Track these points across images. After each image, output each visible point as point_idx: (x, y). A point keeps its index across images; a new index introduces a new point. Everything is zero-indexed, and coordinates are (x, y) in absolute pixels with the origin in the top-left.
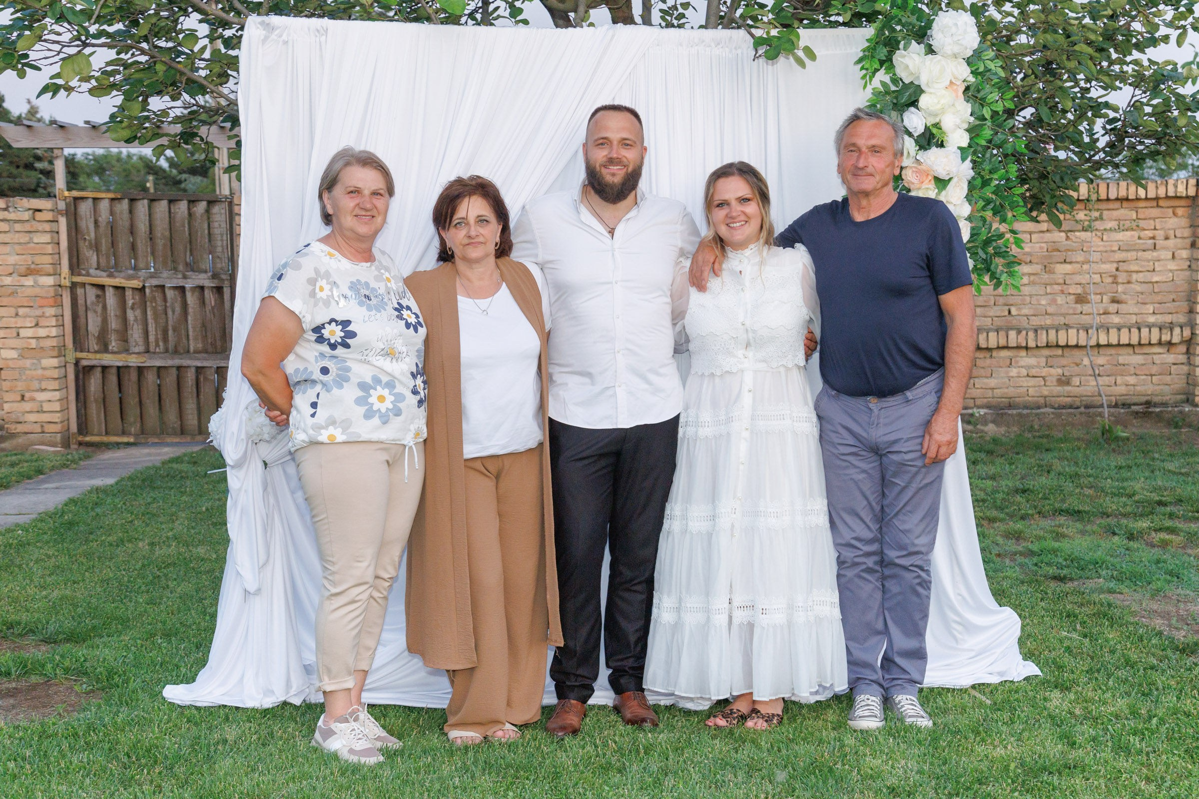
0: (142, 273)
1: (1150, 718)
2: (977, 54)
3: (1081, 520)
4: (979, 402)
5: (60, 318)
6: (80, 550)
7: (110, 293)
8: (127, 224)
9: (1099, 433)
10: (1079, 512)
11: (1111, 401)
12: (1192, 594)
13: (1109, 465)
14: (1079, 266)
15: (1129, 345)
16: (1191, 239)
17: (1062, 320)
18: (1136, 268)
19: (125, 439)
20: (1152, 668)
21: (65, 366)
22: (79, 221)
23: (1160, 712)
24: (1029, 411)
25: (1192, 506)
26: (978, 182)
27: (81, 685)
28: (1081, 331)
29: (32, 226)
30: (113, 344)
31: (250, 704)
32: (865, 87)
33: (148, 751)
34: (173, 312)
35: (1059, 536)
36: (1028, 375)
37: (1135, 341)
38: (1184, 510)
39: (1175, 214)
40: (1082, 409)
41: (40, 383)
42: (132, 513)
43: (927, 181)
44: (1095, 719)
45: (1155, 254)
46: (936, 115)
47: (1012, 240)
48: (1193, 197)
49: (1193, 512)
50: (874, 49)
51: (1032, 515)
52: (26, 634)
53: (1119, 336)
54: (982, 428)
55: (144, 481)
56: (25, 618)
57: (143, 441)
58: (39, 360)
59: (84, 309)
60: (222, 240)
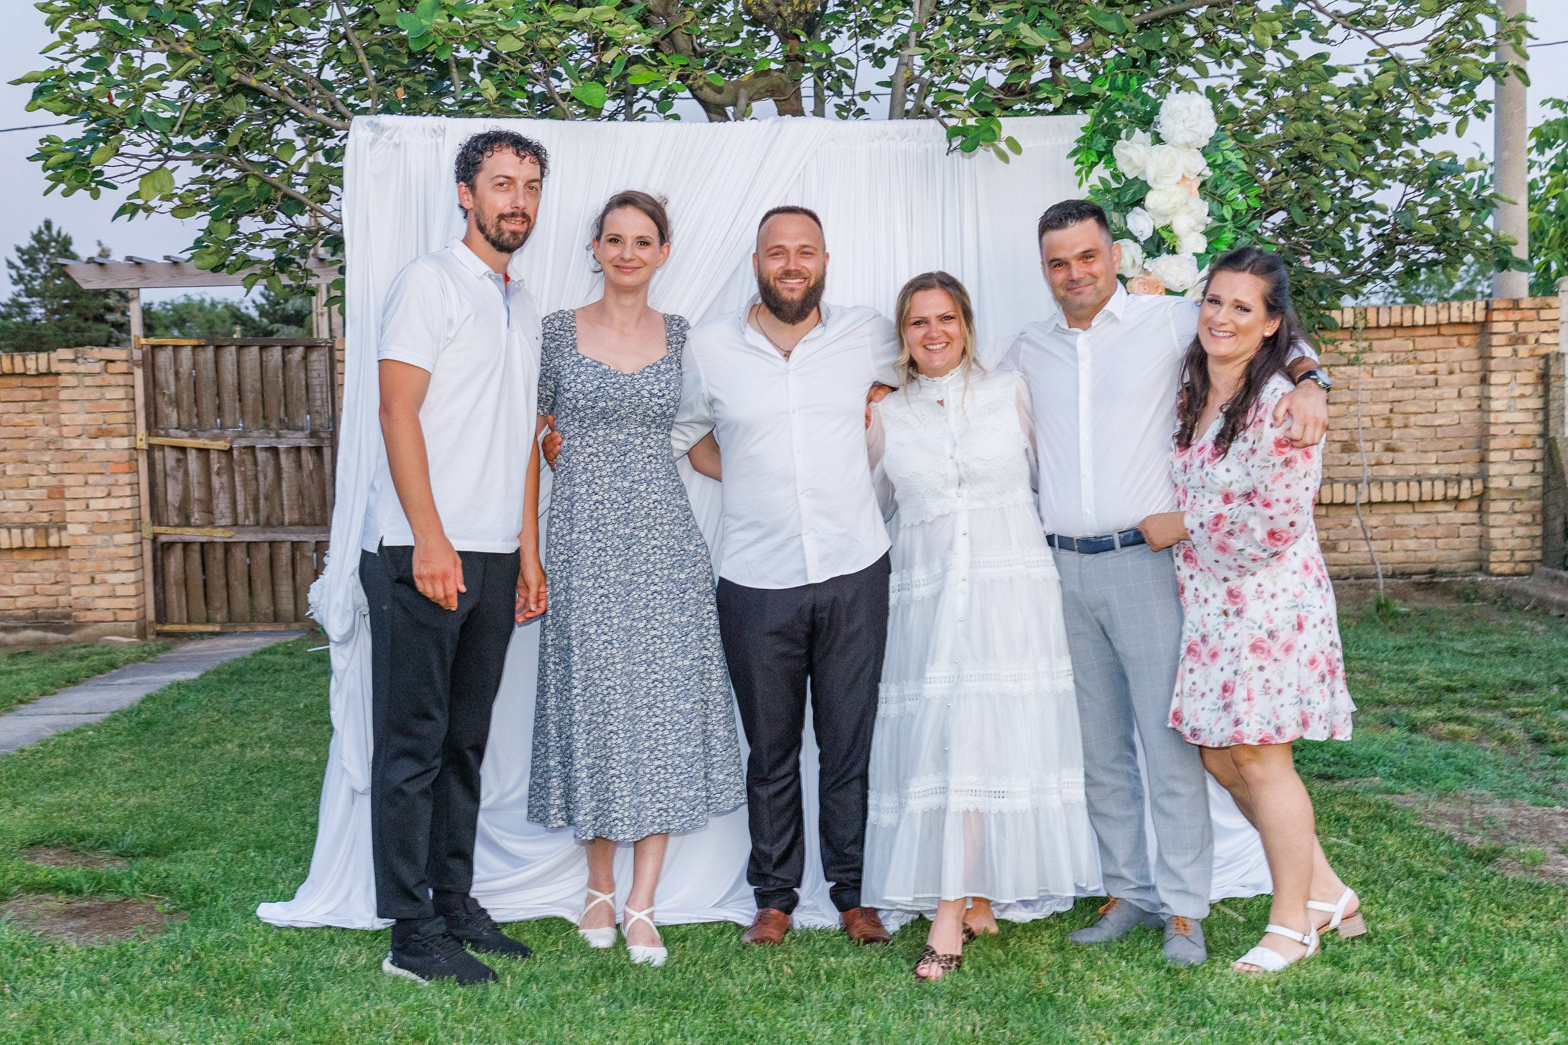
0: (230, 433)
2: (1215, 143)
5: (136, 486)
6: (160, 753)
7: (192, 456)
8: (212, 376)
9: (1373, 609)
11: (1387, 570)
13: (1385, 646)
14: (1345, 407)
15: (1407, 502)
16: (1481, 374)
18: (1414, 409)
19: (210, 628)
20: (1441, 878)
21: (141, 543)
22: (157, 373)
27: (163, 904)
28: (1348, 486)
29: (104, 380)
30: (196, 516)
32: (1080, 184)
34: (265, 477)
37: (1414, 497)
38: (1477, 697)
39: (1460, 343)
40: (1352, 580)
41: (112, 563)
42: (219, 711)
45: (1437, 392)
46: (1167, 216)
48: (1482, 323)
49: (1489, 699)
50: (1091, 139)
52: (99, 847)
53: (1395, 491)
55: (232, 674)
56: (97, 827)
57: (231, 630)
58: (111, 536)
59: (162, 475)
60: (321, 392)
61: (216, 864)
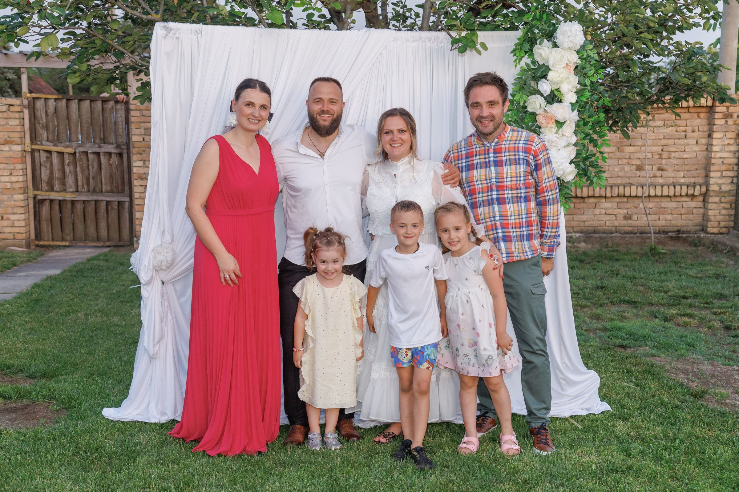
0: (74, 144)
1: (675, 439)
2: (583, 47)
3: (636, 307)
4: (575, 229)
5: (25, 170)
6: (45, 318)
7: (55, 155)
8: (65, 114)
9: (648, 250)
10: (635, 302)
11: (656, 230)
12: (702, 358)
13: (653, 271)
14: (639, 148)
15: (668, 196)
16: (708, 132)
17: (628, 181)
18: (674, 149)
19: (64, 243)
20: (677, 407)
21: (28, 199)
22: (36, 112)
23: (681, 436)
24: (606, 235)
25: (703, 299)
26: (582, 123)
27: (53, 405)
28: (639, 188)
29: (8, 115)
30: (57, 186)
31: (153, 421)
32: (516, 66)
33: (97, 449)
34: (93, 168)
35: (623, 318)
36: (606, 214)
37: (672, 194)
38: (698, 302)
39: (698, 116)
40: (638, 235)
41: (13, 209)
42: (72, 294)
43: (551, 123)
44: (643, 439)
45: (686, 141)
46: (558, 84)
47: (600, 157)
48: (711, 107)
49: (704, 304)
50: (522, 44)
51: (607, 304)
52: (18, 372)
53: (662, 190)
54: (577, 245)
55: (77, 272)
56: (16, 362)
57: (74, 245)
58: (12, 196)
59: (39, 165)
60: (122, 125)
61: (79, 383)
